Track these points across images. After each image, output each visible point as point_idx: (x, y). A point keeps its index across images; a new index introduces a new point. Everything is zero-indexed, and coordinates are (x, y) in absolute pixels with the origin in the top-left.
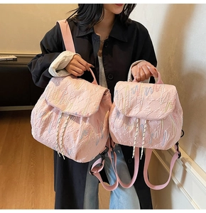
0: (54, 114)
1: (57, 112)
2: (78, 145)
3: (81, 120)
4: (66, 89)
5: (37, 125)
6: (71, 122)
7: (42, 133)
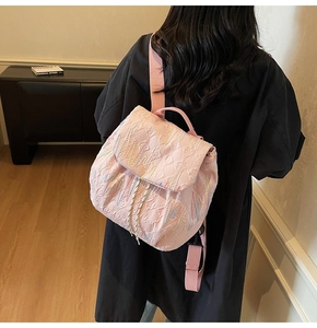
0: (127, 178)
1: (132, 176)
2: (161, 231)
3: (168, 196)
4: (147, 142)
5: (100, 192)
6: (153, 194)
7: (106, 203)
